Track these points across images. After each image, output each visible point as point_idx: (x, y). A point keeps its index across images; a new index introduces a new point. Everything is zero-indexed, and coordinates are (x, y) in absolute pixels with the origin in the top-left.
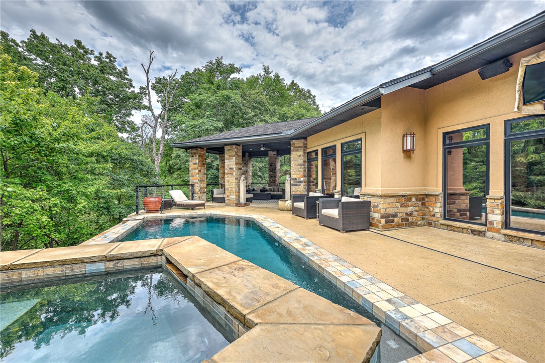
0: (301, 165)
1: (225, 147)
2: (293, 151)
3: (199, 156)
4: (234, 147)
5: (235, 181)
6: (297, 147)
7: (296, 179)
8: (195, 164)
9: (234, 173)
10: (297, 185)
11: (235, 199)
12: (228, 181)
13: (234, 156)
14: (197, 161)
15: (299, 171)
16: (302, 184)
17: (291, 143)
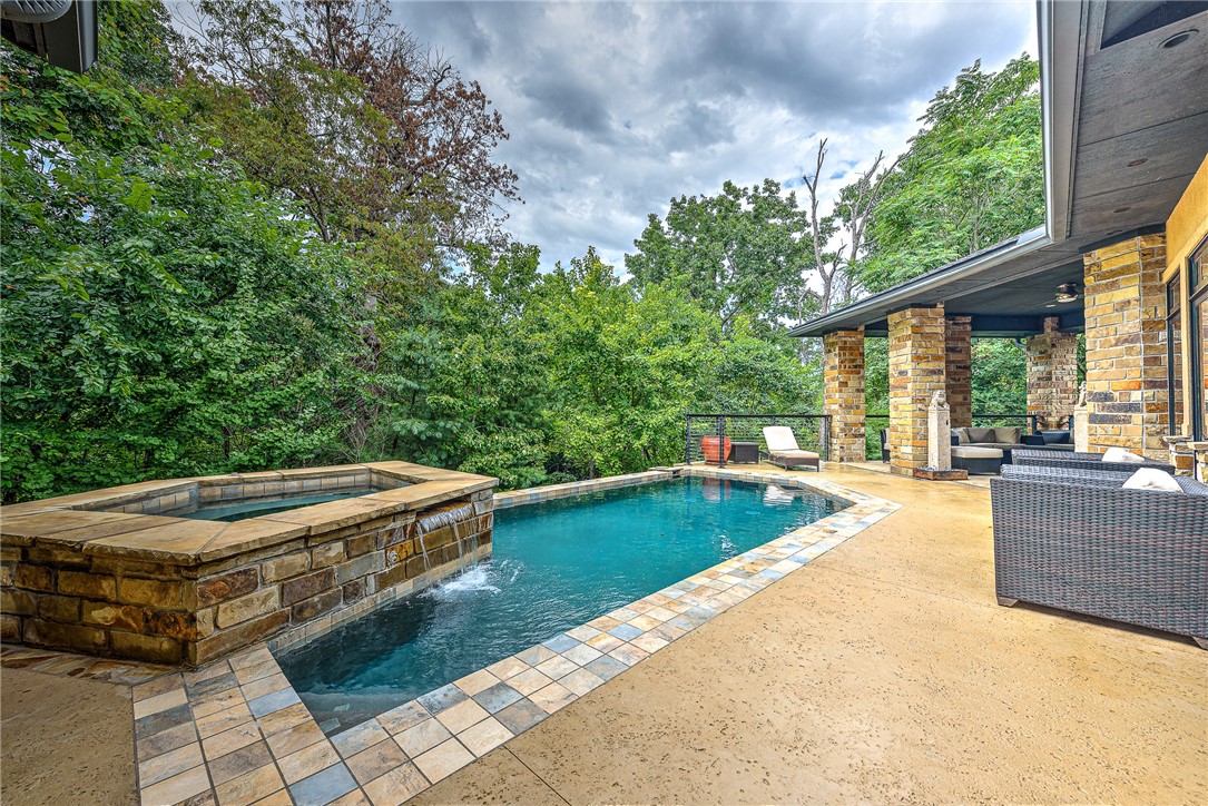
0: (1132, 339)
1: (889, 317)
2: (1095, 290)
3: (840, 349)
4: (908, 313)
5: (910, 408)
6: (1114, 273)
7: (1106, 397)
8: (833, 368)
9: (910, 385)
10: (1112, 420)
11: (911, 457)
12: (896, 408)
13: (908, 337)
14: (837, 360)
15: (1122, 364)
16: (1137, 417)
17: (1087, 262)
